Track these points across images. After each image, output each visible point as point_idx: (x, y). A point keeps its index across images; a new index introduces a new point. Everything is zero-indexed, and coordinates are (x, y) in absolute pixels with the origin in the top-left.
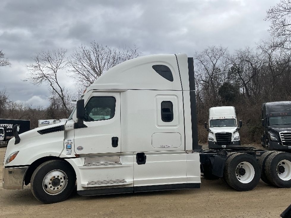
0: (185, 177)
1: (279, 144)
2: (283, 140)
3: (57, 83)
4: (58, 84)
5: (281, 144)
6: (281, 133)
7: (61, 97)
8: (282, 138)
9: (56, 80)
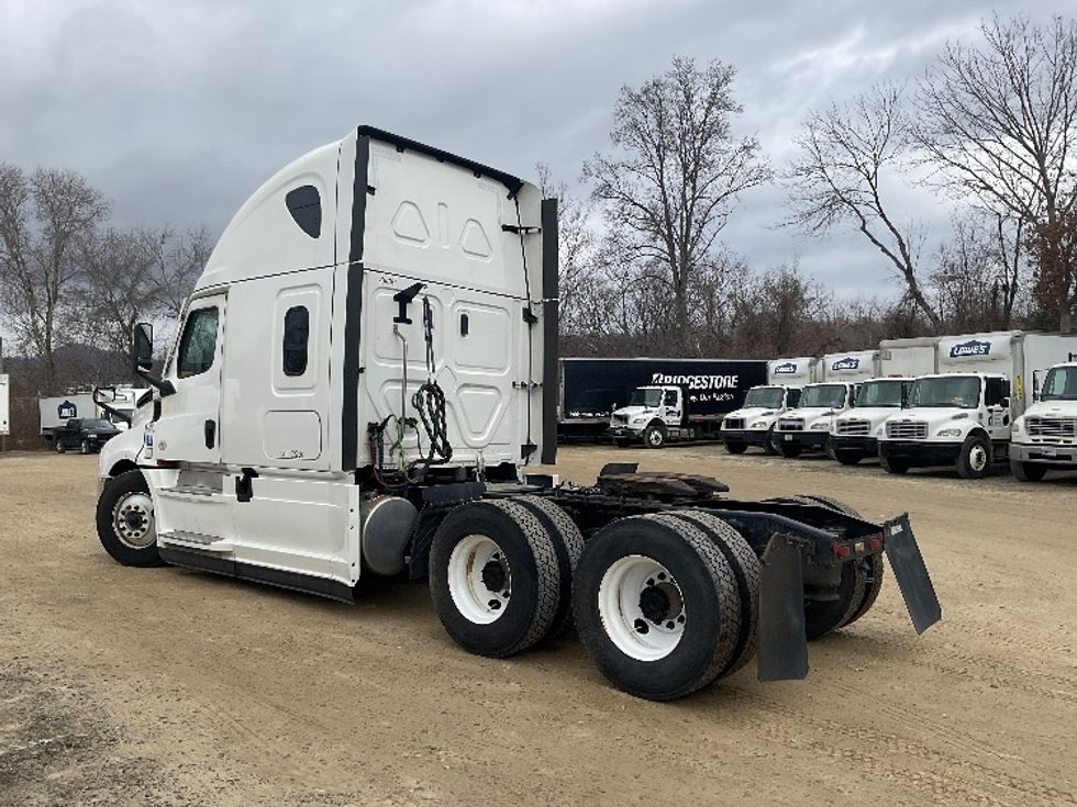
0: (327, 557)
3: (883, 216)
4: (886, 220)
7: (902, 268)
9: (878, 204)
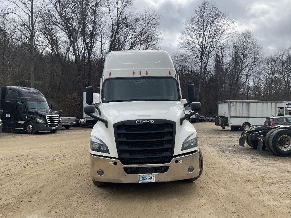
1: (45, 125)
2: (49, 123)
5: (47, 126)
6: (48, 117)
8: (48, 121)
